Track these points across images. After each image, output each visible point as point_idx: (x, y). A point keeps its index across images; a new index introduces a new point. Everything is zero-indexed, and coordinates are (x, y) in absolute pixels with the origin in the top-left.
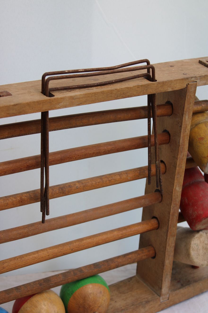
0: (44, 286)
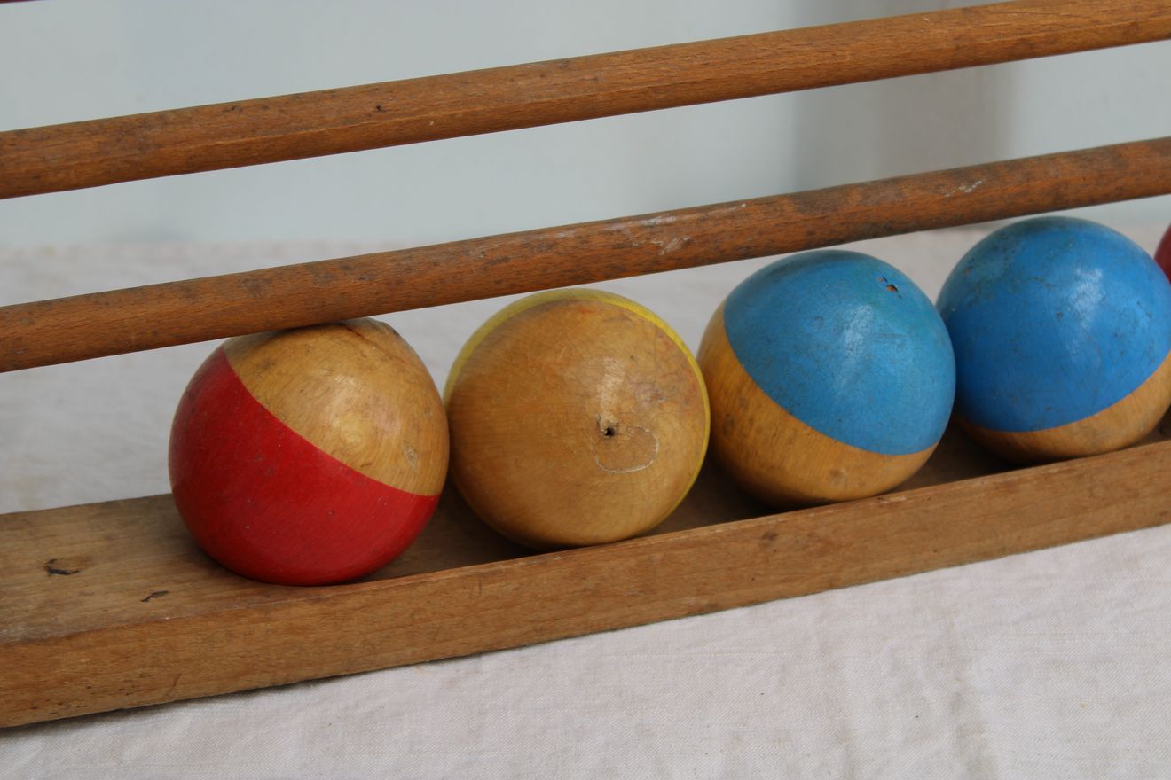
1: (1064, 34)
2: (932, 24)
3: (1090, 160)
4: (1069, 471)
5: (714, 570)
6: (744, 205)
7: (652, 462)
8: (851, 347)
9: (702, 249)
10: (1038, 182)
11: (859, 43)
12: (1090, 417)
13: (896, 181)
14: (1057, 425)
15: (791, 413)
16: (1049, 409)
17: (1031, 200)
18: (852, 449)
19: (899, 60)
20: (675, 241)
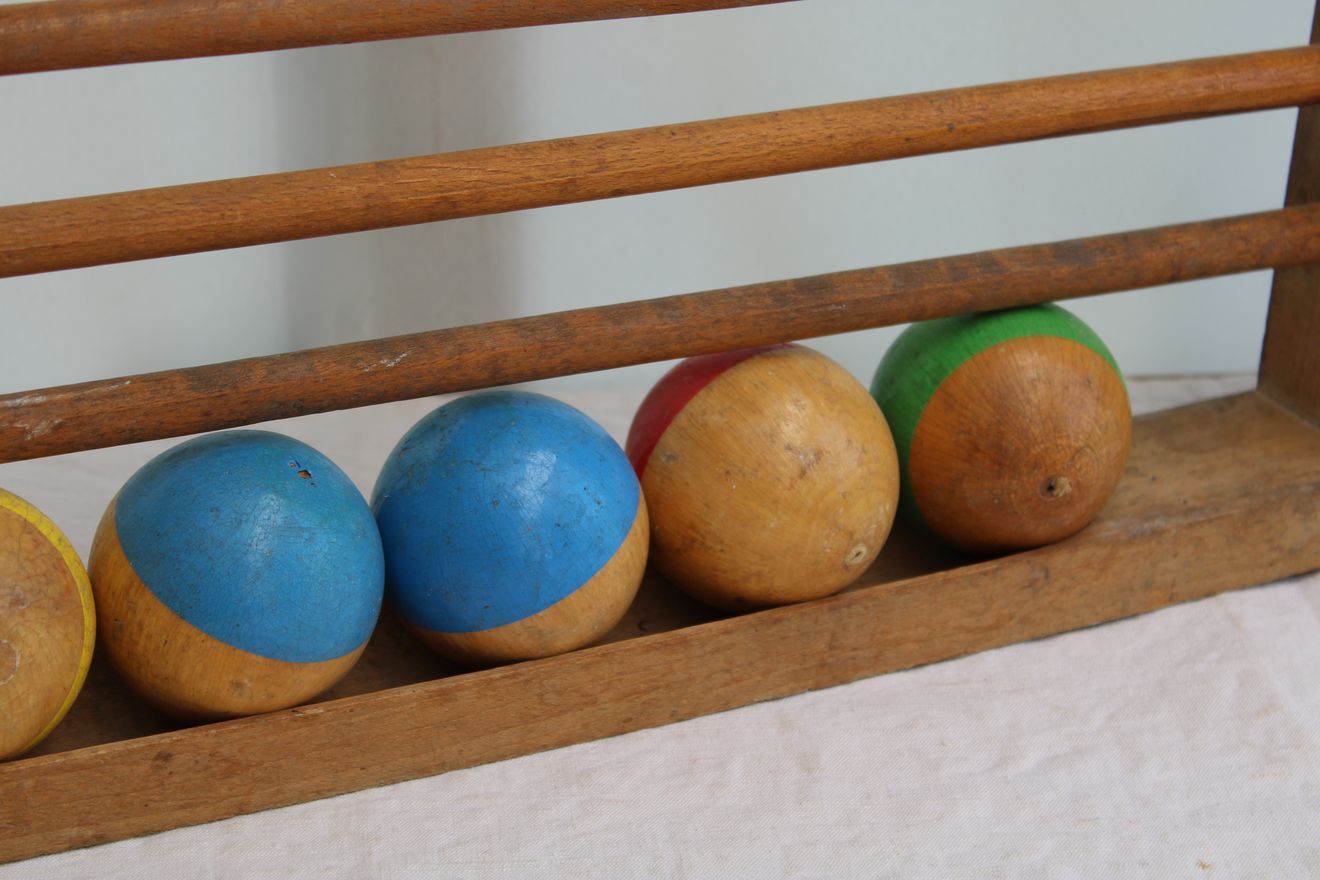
0: (797, 311)
1: (490, 192)
2: (339, 181)
3: (533, 330)
4: (514, 676)
5: (99, 796)
6: (128, 382)
7: (11, 677)
8: (249, 541)
9: (77, 433)
10: (472, 354)
11: (252, 201)
12: (533, 616)
13: (309, 354)
14: (498, 625)
15: (182, 617)
16: (486, 607)
17: (465, 375)
18: (253, 657)
19: (299, 221)
20: (44, 424)
